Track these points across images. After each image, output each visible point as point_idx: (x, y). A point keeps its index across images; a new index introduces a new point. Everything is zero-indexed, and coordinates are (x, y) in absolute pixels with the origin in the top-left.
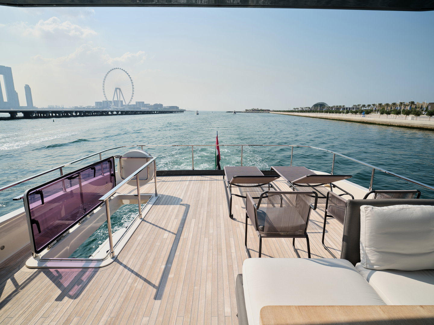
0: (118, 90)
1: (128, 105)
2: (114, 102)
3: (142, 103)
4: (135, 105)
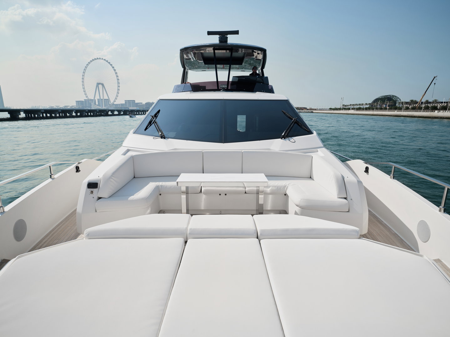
1: (113, 104)
2: (98, 101)
3: (133, 102)
4: (124, 104)
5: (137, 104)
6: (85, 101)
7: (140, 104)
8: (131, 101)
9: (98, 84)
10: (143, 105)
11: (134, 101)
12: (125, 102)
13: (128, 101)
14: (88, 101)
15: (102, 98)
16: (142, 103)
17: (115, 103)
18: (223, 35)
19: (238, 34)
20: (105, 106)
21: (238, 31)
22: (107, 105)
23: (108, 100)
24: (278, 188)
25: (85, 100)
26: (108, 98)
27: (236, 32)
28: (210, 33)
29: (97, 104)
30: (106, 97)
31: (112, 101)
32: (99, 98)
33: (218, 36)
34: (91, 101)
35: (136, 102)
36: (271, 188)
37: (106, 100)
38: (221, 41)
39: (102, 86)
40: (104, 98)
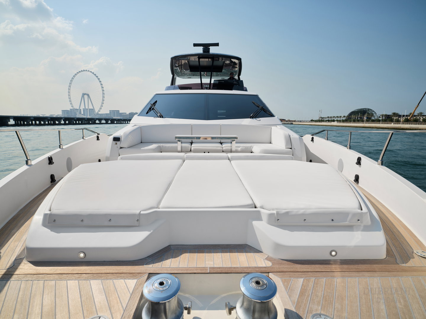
0: (86, 97)
1: (98, 114)
2: (84, 111)
3: (117, 112)
4: (109, 114)
5: (121, 114)
6: (71, 111)
7: (124, 114)
8: (115, 112)
9: (84, 94)
10: (127, 115)
11: (119, 111)
12: (110, 112)
13: (113, 111)
14: (73, 110)
15: (87, 108)
16: (126, 113)
17: (99, 113)
18: (206, 47)
19: (218, 46)
20: (90, 115)
21: (218, 43)
22: (92, 115)
23: (92, 110)
24: (246, 147)
25: (70, 109)
26: (93, 108)
27: (217, 45)
28: (195, 45)
29: (82, 113)
30: (91, 107)
31: (96, 111)
32: (84, 108)
33: (202, 47)
34: (77, 110)
35: (120, 112)
36: (241, 148)
37: (91, 110)
38: (204, 51)
39: (87, 96)
40: (89, 108)
